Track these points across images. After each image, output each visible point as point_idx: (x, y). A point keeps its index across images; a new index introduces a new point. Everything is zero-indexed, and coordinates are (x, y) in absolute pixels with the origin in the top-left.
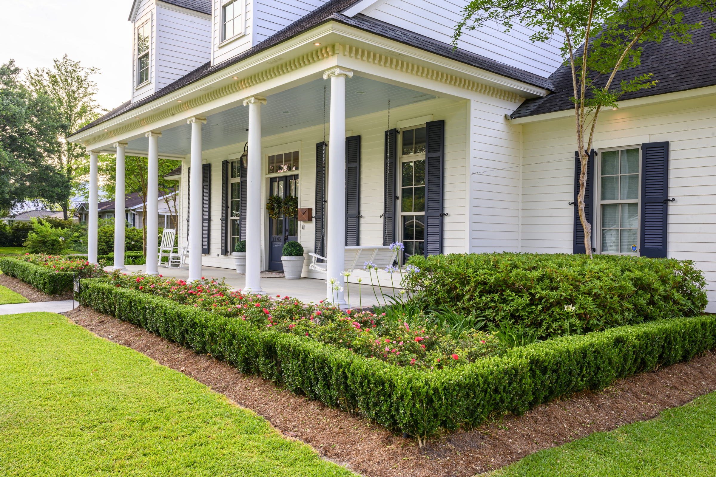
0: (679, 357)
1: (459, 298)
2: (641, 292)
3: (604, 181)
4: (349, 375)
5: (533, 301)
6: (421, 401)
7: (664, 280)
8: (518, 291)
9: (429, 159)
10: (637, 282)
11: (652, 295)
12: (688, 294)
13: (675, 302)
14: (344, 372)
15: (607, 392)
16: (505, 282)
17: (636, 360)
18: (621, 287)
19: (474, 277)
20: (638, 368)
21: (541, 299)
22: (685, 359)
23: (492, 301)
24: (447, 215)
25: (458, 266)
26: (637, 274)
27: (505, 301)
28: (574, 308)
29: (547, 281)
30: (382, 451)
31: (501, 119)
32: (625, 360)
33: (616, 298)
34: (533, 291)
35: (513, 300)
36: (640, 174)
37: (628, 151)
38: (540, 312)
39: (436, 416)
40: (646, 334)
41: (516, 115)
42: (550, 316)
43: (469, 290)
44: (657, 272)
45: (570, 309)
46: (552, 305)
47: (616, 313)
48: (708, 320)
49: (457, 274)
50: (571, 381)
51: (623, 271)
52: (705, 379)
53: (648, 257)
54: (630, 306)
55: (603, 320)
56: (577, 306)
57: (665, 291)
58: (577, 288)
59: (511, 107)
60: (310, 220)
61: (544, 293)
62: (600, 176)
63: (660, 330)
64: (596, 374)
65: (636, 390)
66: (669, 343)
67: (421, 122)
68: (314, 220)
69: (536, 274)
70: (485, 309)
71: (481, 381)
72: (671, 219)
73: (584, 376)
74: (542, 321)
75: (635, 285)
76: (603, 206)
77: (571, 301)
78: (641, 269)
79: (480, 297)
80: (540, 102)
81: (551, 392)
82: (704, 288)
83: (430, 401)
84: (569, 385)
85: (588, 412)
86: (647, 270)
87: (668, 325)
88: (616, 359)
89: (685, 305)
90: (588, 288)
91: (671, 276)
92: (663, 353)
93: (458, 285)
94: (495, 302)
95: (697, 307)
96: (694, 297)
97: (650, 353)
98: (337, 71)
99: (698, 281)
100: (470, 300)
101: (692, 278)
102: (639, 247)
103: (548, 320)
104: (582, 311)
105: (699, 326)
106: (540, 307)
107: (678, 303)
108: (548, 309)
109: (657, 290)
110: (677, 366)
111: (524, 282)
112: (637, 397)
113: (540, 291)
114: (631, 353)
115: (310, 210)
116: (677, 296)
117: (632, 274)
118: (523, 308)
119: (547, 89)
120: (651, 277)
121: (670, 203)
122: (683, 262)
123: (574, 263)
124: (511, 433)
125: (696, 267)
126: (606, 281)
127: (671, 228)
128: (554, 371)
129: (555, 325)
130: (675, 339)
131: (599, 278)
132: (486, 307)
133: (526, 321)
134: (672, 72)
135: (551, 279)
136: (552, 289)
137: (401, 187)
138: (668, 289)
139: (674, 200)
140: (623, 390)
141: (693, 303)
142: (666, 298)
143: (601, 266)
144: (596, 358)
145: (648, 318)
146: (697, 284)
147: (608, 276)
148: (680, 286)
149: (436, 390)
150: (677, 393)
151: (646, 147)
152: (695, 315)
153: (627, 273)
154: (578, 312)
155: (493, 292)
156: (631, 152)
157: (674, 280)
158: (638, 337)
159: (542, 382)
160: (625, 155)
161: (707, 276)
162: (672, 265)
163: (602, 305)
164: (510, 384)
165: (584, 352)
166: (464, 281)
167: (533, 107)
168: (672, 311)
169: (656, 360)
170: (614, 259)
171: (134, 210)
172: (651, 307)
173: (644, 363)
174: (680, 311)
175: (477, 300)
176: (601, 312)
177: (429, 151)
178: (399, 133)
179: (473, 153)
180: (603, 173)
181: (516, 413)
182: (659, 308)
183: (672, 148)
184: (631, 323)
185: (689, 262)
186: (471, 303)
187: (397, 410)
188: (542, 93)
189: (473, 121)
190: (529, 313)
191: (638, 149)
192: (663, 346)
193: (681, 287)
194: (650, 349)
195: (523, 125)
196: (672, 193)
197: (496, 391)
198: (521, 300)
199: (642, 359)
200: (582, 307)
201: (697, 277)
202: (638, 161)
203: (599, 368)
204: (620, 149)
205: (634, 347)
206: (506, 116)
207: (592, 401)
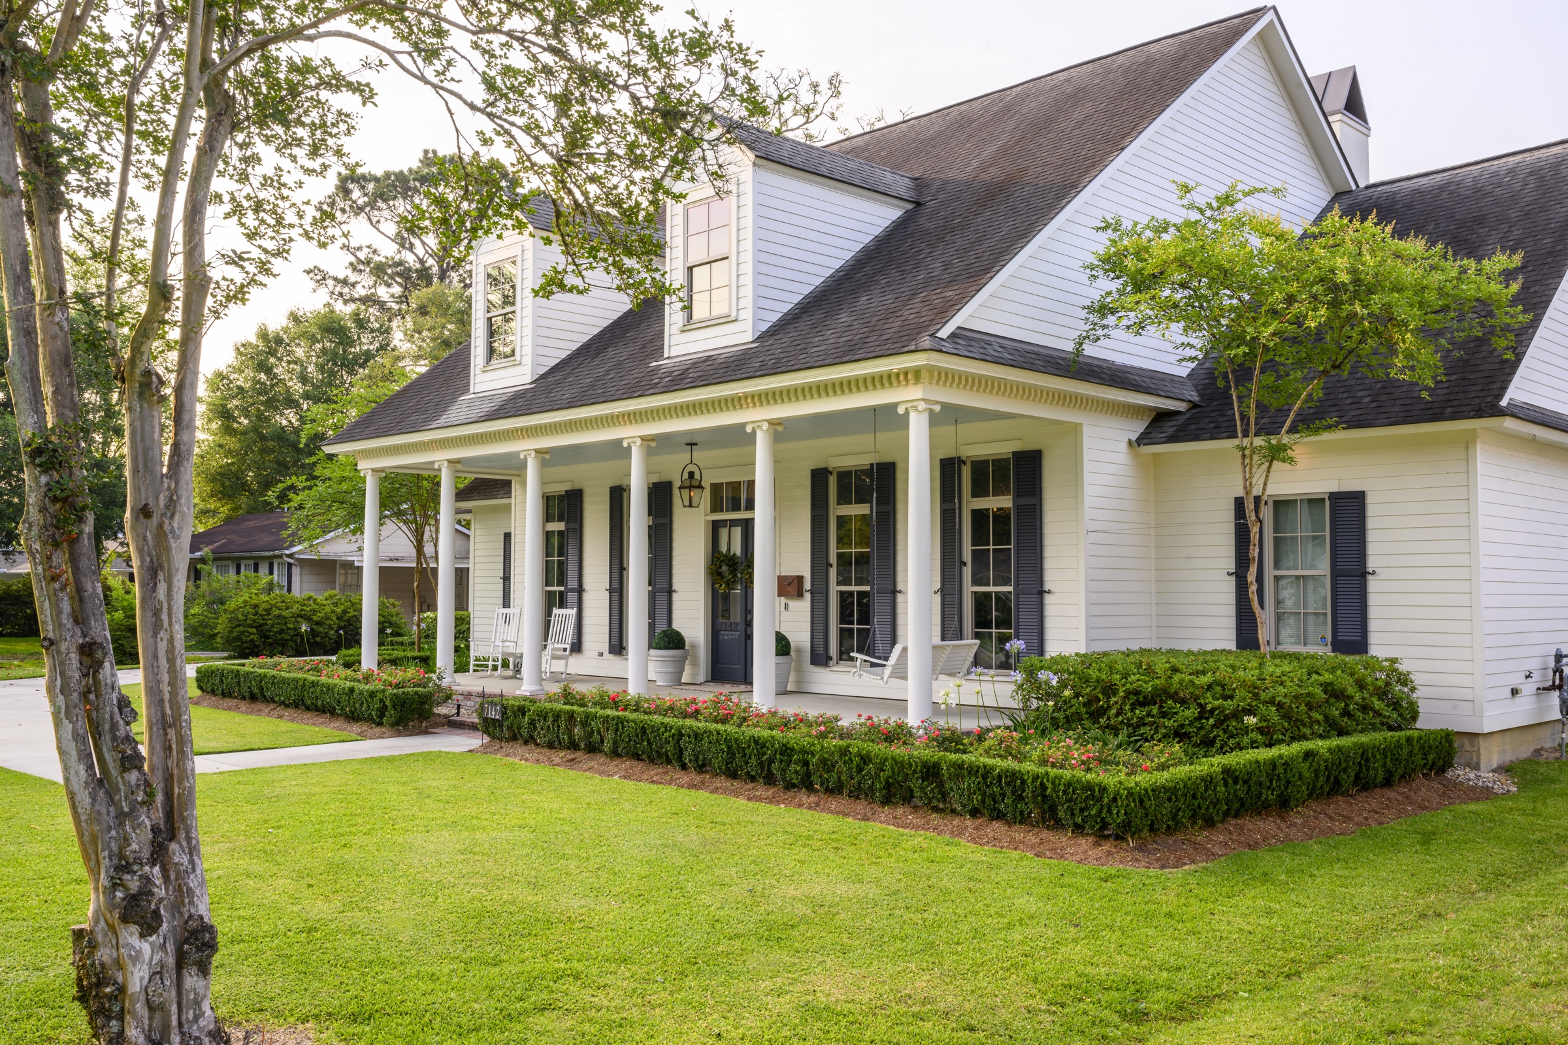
0: (1380, 778)
1: (1103, 711)
2: (1332, 700)
3: (1277, 542)
4: (1049, 785)
5: (1204, 713)
6: (1134, 801)
7: (1361, 685)
8: (1183, 702)
9: (1018, 507)
10: (1327, 687)
11: (1347, 705)
12: (1394, 703)
13: (1378, 713)
14: (1042, 783)
15: (1298, 812)
16: (1165, 691)
17: (1328, 778)
18: (1308, 694)
19: (1124, 685)
20: (1332, 790)
21: (1212, 711)
22: (1387, 783)
23: (1149, 714)
24: (1049, 592)
25: (1100, 670)
26: (1328, 677)
27: (1164, 715)
28: (1255, 720)
29: (1219, 689)
30: (1095, 851)
31: (1123, 446)
32: (1317, 776)
33: (1303, 707)
34: (1202, 701)
35: (1176, 713)
36: (1327, 533)
37: (1310, 501)
38: (1213, 726)
39: (1147, 815)
40: (1339, 748)
41: (1144, 439)
42: (1225, 731)
43: (1116, 703)
44: (1352, 674)
45: (1251, 720)
46: (1227, 718)
47: (1304, 725)
48: (1416, 734)
49: (1098, 681)
50: (1261, 794)
51: (1309, 674)
52: (1411, 804)
53: (1343, 653)
54: (1320, 717)
55: (1289, 734)
56: (1259, 717)
57: (1364, 699)
58: (1256, 696)
59: (1137, 428)
60: (800, 595)
61: (1217, 703)
62: (1272, 535)
63: (1355, 744)
64: (1286, 789)
65: (1330, 812)
66: (1367, 760)
67: (1004, 449)
68: (808, 596)
69: (1205, 680)
70: (1138, 726)
71: (1182, 785)
72: (1372, 599)
73: (1273, 790)
74: (1215, 738)
75: (1325, 692)
76: (1277, 578)
77: (1250, 712)
78: (1332, 670)
79: (1132, 710)
80: (1180, 420)
81: (1242, 805)
82: (1415, 695)
83: (1141, 801)
84: (1259, 798)
85: (1279, 828)
86: (1339, 672)
87: (1364, 739)
88: (1307, 774)
89: (1389, 717)
90: (1270, 695)
91: (1369, 680)
92: (1360, 772)
93: (1101, 696)
94: (1153, 716)
95: (1405, 719)
96: (1401, 706)
97: (1345, 770)
98: (922, 406)
99: (1406, 685)
100: (1118, 714)
101: (1398, 681)
102: (1329, 639)
103: (1223, 736)
104: (1264, 724)
105: (1403, 741)
106: (1211, 721)
107: (1380, 715)
108: (1222, 722)
109: (1352, 697)
110: (1378, 790)
111: (1191, 690)
112: (1331, 819)
113: (1211, 702)
114: (1322, 768)
115: (800, 579)
116: (1377, 704)
117: (1321, 678)
118: (1191, 723)
119: (1190, 401)
120: (1345, 682)
121: (1370, 577)
122: (1386, 660)
123: (1250, 665)
124: (1209, 841)
125: (1402, 668)
126: (1292, 687)
127: (1373, 612)
128: (1245, 782)
129: (1231, 742)
130: (1374, 756)
131: (1282, 684)
132: (1142, 723)
133: (1194, 739)
134: (1366, 393)
135: (1223, 686)
136: (1225, 698)
137: (970, 548)
138: (1366, 696)
139: (1374, 573)
140: (1315, 811)
141: (1401, 715)
142: (1365, 708)
143: (1282, 669)
144: (1285, 770)
145: (1341, 733)
146: (1406, 690)
147: (1292, 681)
148: (1382, 693)
149: (1146, 790)
150: (1376, 816)
151: (1335, 497)
152: (1402, 729)
153: (1315, 676)
154: (1260, 725)
155: (1148, 704)
156: (1314, 502)
157: (1373, 684)
158: (1329, 750)
159: (1235, 791)
160: (1306, 505)
161: (1417, 679)
162: (1373, 665)
163: (1286, 717)
164: (1206, 791)
165: (1273, 763)
166: (1109, 690)
167: (1170, 428)
168: (1373, 725)
169: (1352, 779)
170: (1296, 657)
171: (291, 556)
172: (1345, 719)
173: (1337, 782)
174: (1383, 724)
175: (1129, 714)
176: (1286, 724)
177: (1018, 495)
178: (964, 463)
179: (1088, 501)
180: (1276, 530)
181: (1209, 823)
182: (1356, 721)
183: (1370, 499)
184: (1321, 737)
185: (1393, 661)
186: (1120, 718)
187: (1109, 811)
188: (1181, 406)
189: (1087, 455)
190: (1199, 729)
191: (1323, 499)
192: (1360, 763)
193: (1385, 693)
194: (1344, 765)
195: (1155, 455)
196: (1371, 564)
197: (1194, 797)
198: (1187, 713)
199: (1336, 778)
200: (1264, 719)
201: (1404, 679)
202: (1324, 515)
203: (1288, 782)
204: (1298, 498)
205: (1326, 761)
206: (1130, 442)
207: (1283, 819)
